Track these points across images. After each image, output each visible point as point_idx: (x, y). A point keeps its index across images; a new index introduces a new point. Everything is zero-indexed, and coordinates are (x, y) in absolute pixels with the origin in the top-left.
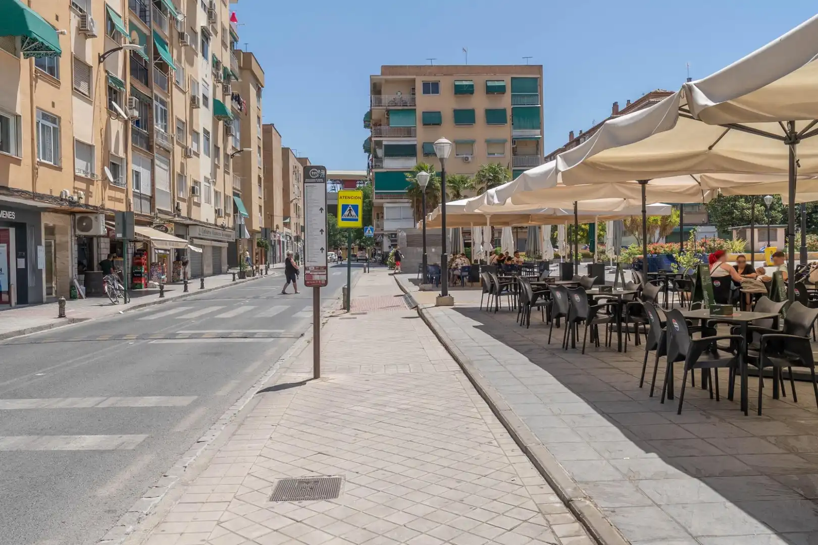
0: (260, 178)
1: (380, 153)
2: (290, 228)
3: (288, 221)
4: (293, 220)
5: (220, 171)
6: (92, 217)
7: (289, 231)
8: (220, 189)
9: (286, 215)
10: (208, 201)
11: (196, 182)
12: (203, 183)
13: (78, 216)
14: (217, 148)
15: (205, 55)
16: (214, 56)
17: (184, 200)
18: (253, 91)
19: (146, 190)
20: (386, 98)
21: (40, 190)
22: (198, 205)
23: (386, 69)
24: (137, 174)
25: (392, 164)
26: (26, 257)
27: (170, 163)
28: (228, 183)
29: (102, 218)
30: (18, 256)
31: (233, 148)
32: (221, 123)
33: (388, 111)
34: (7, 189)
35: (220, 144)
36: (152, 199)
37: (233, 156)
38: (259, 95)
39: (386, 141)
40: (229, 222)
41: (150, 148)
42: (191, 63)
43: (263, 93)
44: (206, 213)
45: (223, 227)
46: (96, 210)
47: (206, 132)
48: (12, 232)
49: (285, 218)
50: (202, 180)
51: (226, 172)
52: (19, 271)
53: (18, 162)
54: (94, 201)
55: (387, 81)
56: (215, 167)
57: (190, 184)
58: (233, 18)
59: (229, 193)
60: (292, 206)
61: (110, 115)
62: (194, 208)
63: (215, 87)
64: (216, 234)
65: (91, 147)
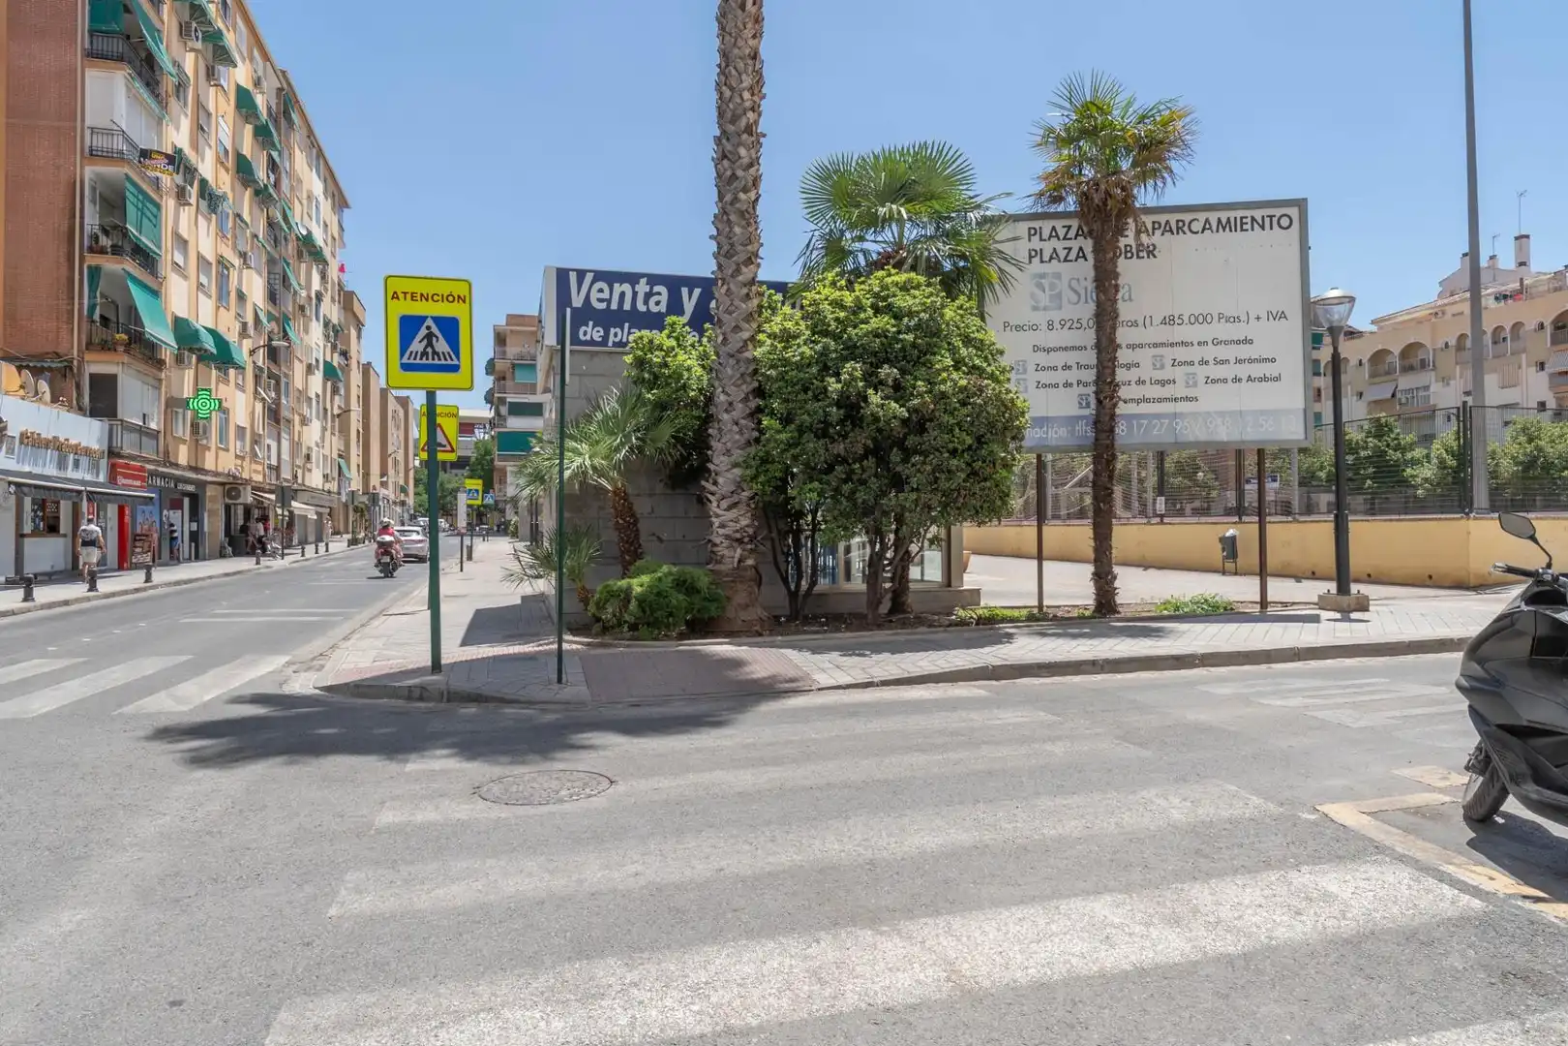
0: (358, 431)
1: (504, 410)
2: (387, 488)
3: (385, 479)
4: (391, 479)
5: (328, 433)
6: (241, 488)
7: (386, 492)
8: (327, 452)
9: (383, 474)
10: (318, 467)
11: (309, 448)
12: (315, 448)
13: (227, 487)
14: (325, 410)
15: (317, 319)
16: (325, 316)
17: (299, 467)
18: (353, 333)
19: (274, 462)
20: (512, 350)
21: (220, 470)
22: (310, 470)
23: (512, 319)
24: (269, 446)
25: (516, 424)
26: (197, 521)
27: (290, 433)
28: (335, 444)
29: (249, 488)
30: (191, 521)
31: (339, 407)
32: (329, 384)
33: (514, 366)
34: (203, 470)
35: (328, 407)
36: (277, 469)
37: (338, 416)
38: (359, 337)
39: (511, 398)
40: (333, 486)
41: (277, 421)
42: (306, 331)
43: (363, 333)
44: (315, 479)
45: (329, 492)
46: (247, 482)
47: (317, 396)
48: (186, 501)
49: (382, 476)
50: (313, 445)
51: (333, 434)
52: (191, 532)
53: (209, 449)
54: (245, 476)
55: (512, 331)
56: (324, 429)
57: (304, 451)
58: (342, 269)
59: (335, 456)
60: (390, 461)
61: (255, 398)
62: (307, 473)
63: (325, 346)
64: (321, 499)
65: (244, 428)
